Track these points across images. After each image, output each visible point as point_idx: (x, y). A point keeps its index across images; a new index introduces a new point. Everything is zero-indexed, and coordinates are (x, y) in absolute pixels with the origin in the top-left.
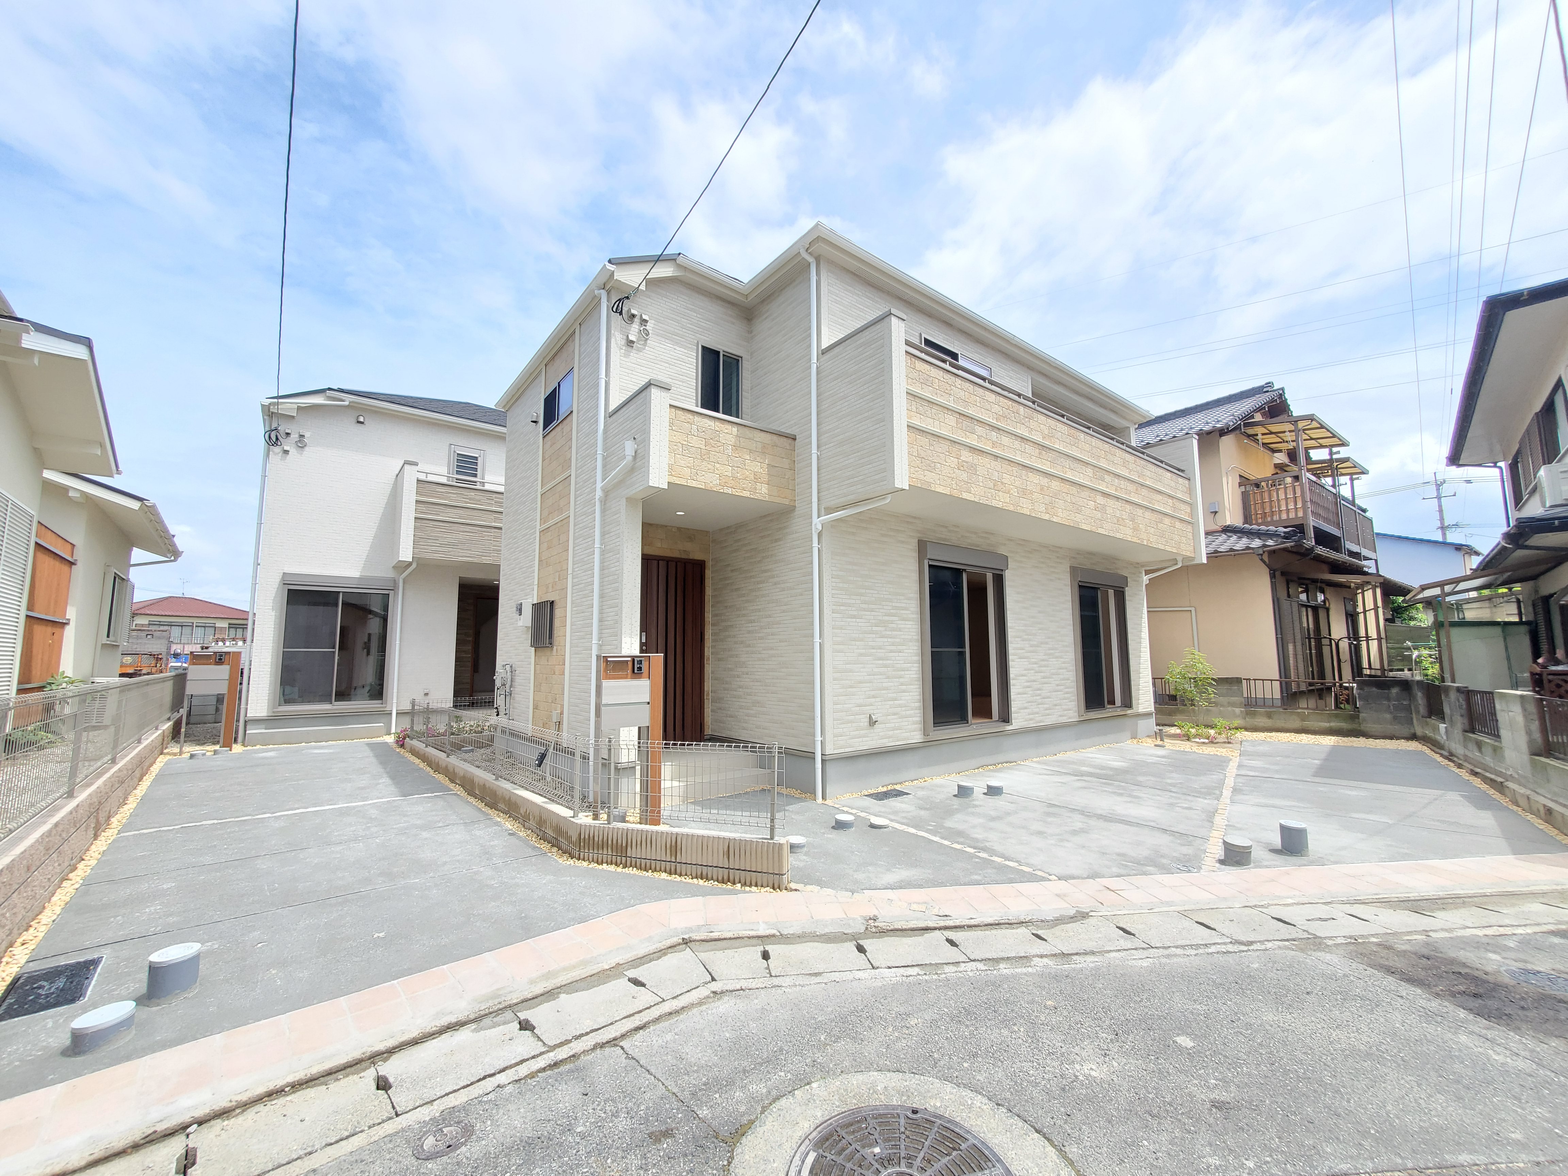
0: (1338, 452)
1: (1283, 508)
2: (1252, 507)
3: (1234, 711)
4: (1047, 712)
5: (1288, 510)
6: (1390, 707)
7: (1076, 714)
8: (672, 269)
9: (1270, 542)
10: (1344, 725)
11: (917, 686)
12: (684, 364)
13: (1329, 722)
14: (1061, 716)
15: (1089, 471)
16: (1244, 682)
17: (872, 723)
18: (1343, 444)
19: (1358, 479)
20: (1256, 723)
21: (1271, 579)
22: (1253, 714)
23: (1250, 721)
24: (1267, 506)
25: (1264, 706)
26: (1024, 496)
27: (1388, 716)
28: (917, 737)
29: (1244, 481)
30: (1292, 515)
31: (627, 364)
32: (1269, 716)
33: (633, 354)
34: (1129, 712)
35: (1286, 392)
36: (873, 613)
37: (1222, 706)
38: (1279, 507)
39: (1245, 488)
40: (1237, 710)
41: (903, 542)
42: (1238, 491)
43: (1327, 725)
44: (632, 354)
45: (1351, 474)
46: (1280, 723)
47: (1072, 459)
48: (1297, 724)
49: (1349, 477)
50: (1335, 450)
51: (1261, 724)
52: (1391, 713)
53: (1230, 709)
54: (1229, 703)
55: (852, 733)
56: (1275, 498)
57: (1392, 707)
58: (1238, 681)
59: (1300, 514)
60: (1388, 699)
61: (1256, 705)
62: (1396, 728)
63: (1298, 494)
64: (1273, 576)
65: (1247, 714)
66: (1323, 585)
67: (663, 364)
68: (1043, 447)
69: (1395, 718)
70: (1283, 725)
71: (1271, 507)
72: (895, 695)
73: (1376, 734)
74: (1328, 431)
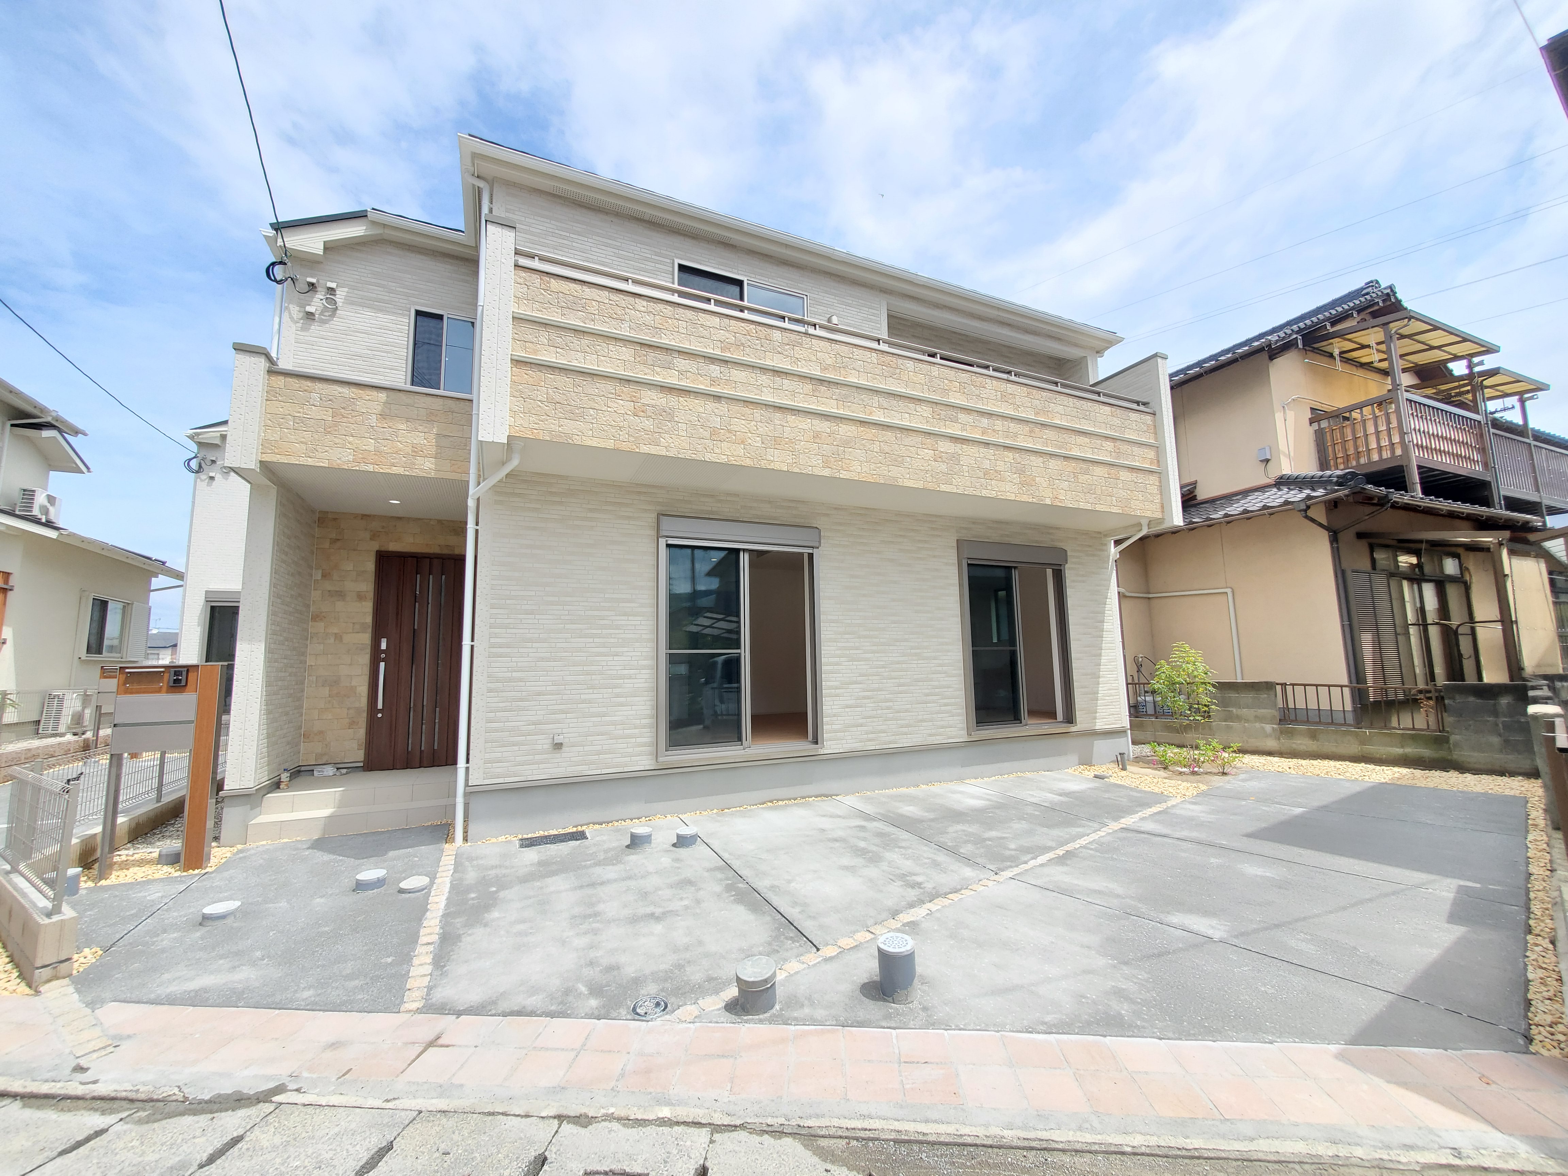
0: (1481, 363)
1: (1373, 445)
2: (1330, 449)
3: (1263, 728)
4: (905, 730)
5: (1380, 448)
6: (1497, 725)
7: (965, 732)
8: (365, 228)
9: (1320, 492)
10: (1426, 752)
11: (648, 698)
12: (390, 333)
13: (1402, 747)
14: (930, 735)
15: (925, 410)
16: (1279, 688)
17: (558, 746)
18: (1489, 350)
19: (1531, 398)
20: (1294, 746)
21: (1331, 543)
22: (1291, 734)
23: (1287, 743)
24: (1351, 445)
25: (1307, 722)
26: (777, 446)
27: (1495, 740)
28: (644, 763)
29: (1317, 416)
30: (1386, 455)
31: (306, 338)
32: (1313, 736)
33: (315, 327)
34: (1073, 729)
35: (1397, 290)
36: (566, 607)
37: (1247, 721)
38: (1367, 445)
39: (1319, 425)
40: (1268, 728)
41: (629, 518)
42: (1309, 432)
43: (1399, 751)
44: (313, 327)
45: (1520, 394)
46: (1329, 747)
47: (886, 395)
48: (1354, 748)
49: (1517, 397)
50: (1476, 360)
51: (1303, 748)
52: (1500, 735)
53: (1257, 725)
54: (1256, 717)
55: (518, 759)
56: (1360, 434)
57: (1501, 725)
58: (1269, 686)
59: (1398, 452)
60: (1495, 713)
61: (1296, 721)
62: (1511, 759)
63: (1394, 424)
64: (1334, 538)
65: (1281, 733)
66: (1460, 551)
67: (358, 334)
68: (821, 381)
69: (1506, 741)
70: (1334, 749)
71: (1356, 447)
72: (604, 709)
73: (1477, 766)
74: (1452, 333)
